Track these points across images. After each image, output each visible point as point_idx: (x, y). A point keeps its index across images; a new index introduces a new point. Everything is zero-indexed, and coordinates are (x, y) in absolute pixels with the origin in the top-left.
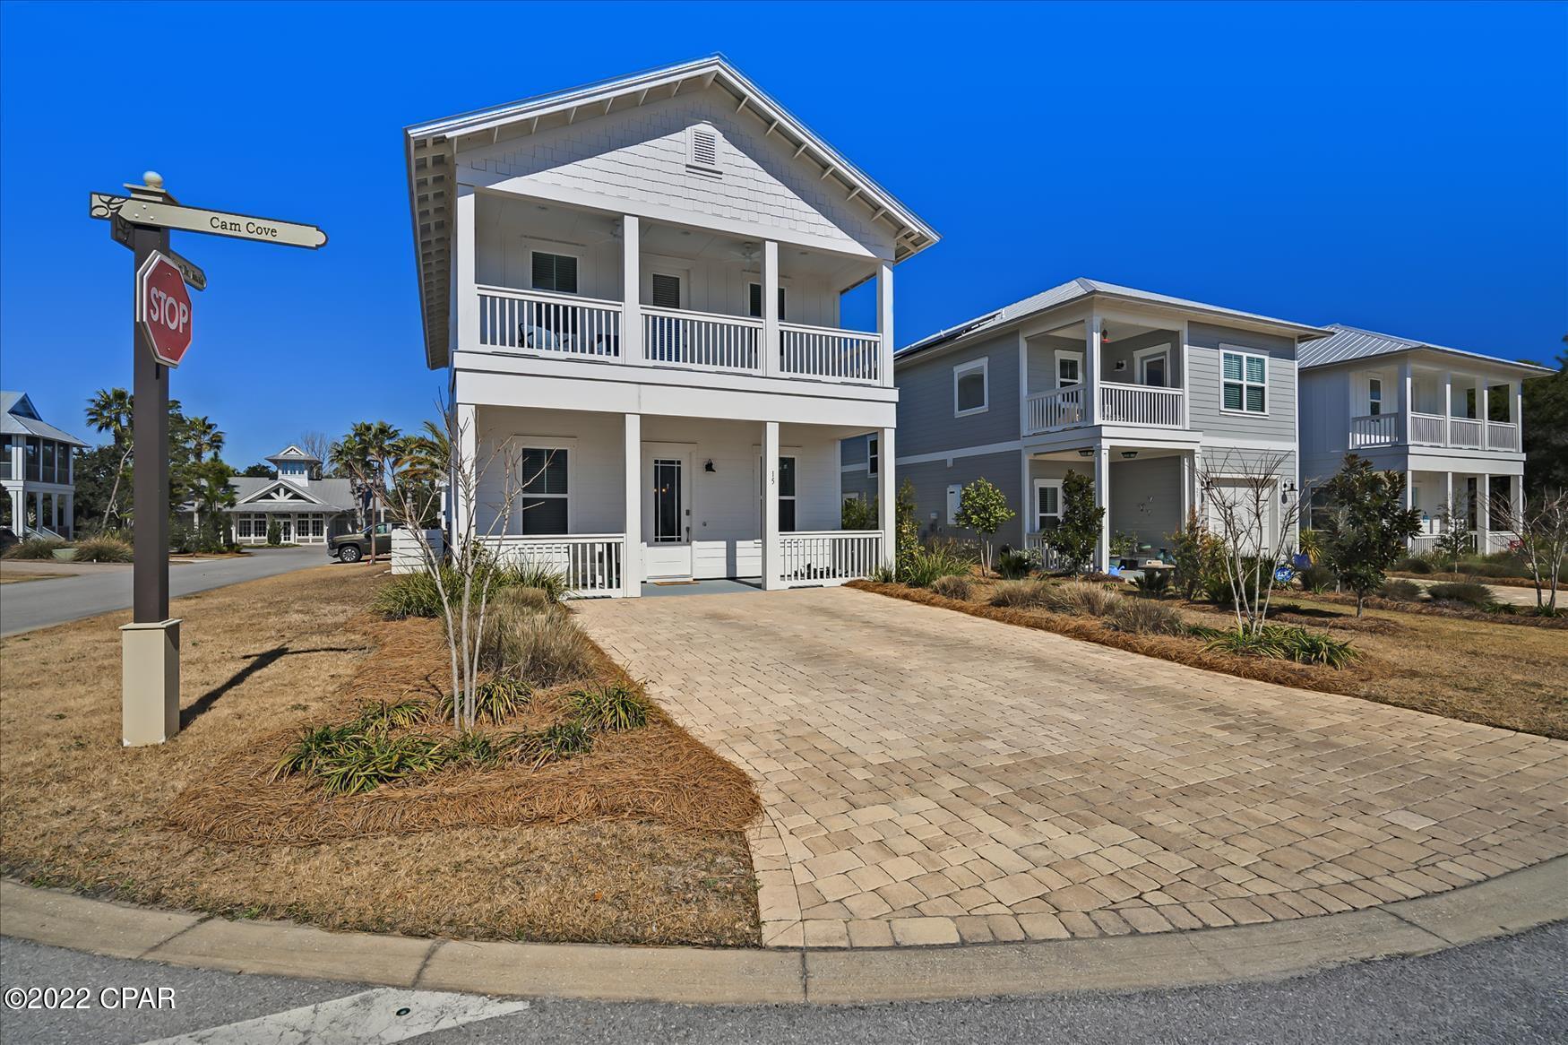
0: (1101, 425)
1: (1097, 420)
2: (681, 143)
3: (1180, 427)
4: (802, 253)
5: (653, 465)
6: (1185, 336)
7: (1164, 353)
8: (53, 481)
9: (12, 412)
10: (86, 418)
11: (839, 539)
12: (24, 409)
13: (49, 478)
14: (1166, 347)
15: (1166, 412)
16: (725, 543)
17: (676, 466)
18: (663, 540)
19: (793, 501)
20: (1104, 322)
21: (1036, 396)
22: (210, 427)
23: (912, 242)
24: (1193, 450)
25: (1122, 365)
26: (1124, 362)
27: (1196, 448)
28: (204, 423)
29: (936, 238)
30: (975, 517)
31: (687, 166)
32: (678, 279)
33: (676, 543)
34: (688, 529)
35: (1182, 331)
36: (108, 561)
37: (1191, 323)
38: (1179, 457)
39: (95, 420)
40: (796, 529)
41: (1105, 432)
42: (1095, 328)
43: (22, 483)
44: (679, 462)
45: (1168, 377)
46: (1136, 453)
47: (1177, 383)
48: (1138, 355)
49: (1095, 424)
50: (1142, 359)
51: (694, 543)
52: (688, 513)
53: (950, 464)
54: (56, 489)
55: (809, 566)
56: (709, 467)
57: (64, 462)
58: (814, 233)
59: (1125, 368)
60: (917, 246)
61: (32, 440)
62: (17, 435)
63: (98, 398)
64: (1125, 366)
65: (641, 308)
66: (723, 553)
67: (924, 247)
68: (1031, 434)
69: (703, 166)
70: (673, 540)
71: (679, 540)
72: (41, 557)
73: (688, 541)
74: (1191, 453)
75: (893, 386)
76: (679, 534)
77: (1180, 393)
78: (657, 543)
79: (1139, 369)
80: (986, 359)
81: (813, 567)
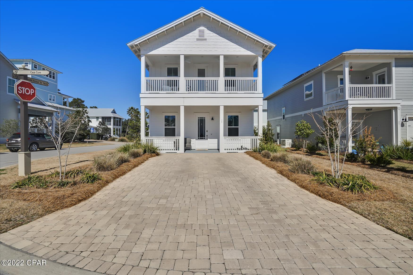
0: (348, 100)
1: (347, 98)
2: (195, 33)
3: (391, 99)
4: (237, 57)
5: (198, 119)
6: (393, 64)
7: (385, 72)
8: (118, 126)
9: (112, 112)
10: (127, 113)
11: (254, 139)
12: (114, 112)
13: (117, 125)
14: (386, 69)
15: (385, 93)
16: (217, 139)
17: (204, 119)
18: (200, 138)
19: (238, 128)
20: (351, 63)
21: (328, 92)
22: (147, 114)
23: (269, 48)
24: (397, 107)
25: (368, 78)
26: (369, 77)
27: (398, 106)
28: (146, 113)
29: (274, 46)
30: (299, 132)
31: (197, 39)
32: (205, 69)
33: (204, 139)
34: (207, 136)
35: (392, 62)
36: (123, 142)
37: (396, 59)
38: (391, 110)
39: (128, 113)
40: (239, 136)
41: (349, 102)
42: (346, 66)
43: (112, 126)
44: (205, 118)
45: (386, 81)
46: (372, 109)
47: (390, 82)
48: (374, 73)
49: (346, 100)
50: (376, 75)
51: (208, 139)
52: (207, 131)
53: (303, 116)
54: (119, 127)
55: (242, 146)
56: (212, 119)
57: (120, 122)
58: (235, 51)
59: (369, 79)
60: (270, 49)
61: (114, 118)
62: (112, 117)
63: (128, 109)
64: (369, 78)
65: (185, 78)
66: (217, 142)
67: (272, 49)
68: (327, 104)
69: (202, 38)
70: (203, 138)
71: (205, 138)
72: (113, 141)
73: (207, 139)
74: (396, 108)
75: (262, 93)
76: (205, 137)
77: (391, 86)
78: (199, 139)
79: (375, 78)
80: (313, 81)
81: (243, 147)
